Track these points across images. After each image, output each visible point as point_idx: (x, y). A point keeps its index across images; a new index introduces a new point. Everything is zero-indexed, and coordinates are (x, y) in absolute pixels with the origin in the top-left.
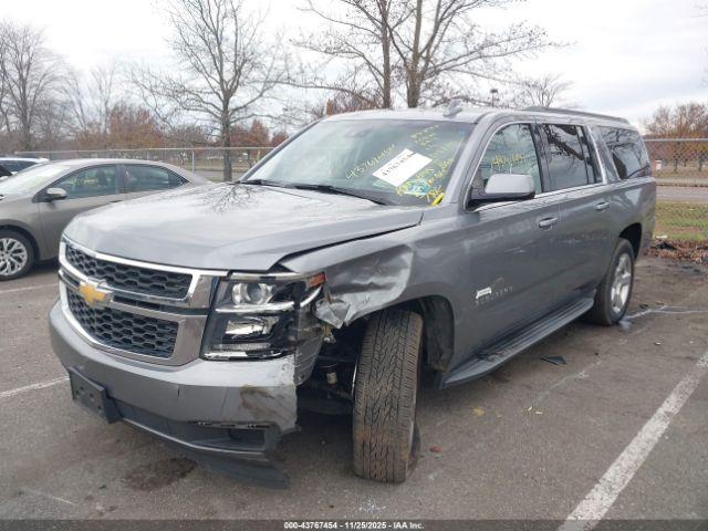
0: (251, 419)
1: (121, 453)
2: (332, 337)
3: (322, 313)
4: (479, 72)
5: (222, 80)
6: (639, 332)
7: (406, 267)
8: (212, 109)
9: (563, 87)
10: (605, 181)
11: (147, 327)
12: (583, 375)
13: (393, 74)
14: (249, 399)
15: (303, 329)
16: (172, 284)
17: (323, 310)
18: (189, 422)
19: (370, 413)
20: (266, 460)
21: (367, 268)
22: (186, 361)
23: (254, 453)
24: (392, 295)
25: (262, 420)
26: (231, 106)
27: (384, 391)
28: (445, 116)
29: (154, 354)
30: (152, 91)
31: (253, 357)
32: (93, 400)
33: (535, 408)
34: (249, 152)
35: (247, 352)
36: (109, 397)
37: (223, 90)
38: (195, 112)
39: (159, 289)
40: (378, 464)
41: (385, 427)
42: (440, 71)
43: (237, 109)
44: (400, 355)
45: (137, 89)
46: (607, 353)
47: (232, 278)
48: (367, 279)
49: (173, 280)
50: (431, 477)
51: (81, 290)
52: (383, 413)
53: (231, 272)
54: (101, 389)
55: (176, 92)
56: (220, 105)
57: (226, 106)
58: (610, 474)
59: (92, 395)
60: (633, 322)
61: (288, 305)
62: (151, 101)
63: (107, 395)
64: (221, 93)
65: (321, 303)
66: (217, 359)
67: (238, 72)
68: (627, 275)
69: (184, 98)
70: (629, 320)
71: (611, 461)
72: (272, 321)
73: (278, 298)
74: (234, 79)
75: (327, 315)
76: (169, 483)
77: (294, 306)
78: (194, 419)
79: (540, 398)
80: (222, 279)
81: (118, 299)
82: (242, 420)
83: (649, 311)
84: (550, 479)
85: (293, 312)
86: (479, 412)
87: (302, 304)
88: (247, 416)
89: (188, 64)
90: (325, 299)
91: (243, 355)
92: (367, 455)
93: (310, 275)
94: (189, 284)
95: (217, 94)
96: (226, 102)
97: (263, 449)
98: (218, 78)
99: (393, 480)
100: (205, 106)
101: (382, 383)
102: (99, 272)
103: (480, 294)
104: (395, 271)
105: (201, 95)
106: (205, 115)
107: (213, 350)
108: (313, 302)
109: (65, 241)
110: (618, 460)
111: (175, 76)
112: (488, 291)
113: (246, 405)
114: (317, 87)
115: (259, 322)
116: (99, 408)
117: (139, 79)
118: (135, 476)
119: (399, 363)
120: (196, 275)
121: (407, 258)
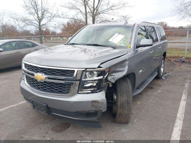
0: (95, 109)
1: (47, 123)
2: (112, 85)
3: (110, 79)
4: (111, 14)
5: (38, 17)
6: (168, 79)
7: (127, 65)
8: (35, 25)
9: (130, 18)
10: (159, 41)
11: (60, 86)
12: (159, 91)
13: (88, 14)
14: (94, 104)
15: (104, 84)
16: (68, 73)
17: (110, 78)
18: (76, 112)
19: (122, 105)
20: (98, 121)
21: (118, 66)
22: (73, 95)
23: (95, 119)
24: (124, 73)
25: (97, 109)
26: (41, 24)
27: (125, 99)
28: (124, 24)
29: (62, 94)
30: (17, 20)
31: (93, 92)
32: (42, 108)
33: (152, 101)
34: (45, 37)
35: (91, 91)
36: (48, 107)
37: (39, 19)
38: (30, 26)
39: (64, 75)
40: (124, 119)
41: (126, 109)
42: (100, 13)
43: (43, 25)
44: (128, 89)
45: (12, 20)
46: (162, 85)
47: (87, 70)
48: (118, 69)
49: (68, 72)
50: (135, 121)
51: (35, 77)
52: (125, 105)
53: (86, 69)
54: (46, 105)
55: (24, 20)
56: (38, 24)
57: (40, 24)
58: (178, 115)
59: (41, 107)
60: (165, 77)
61: (101, 77)
62: (17, 23)
63: (47, 107)
64: (38, 20)
65: (109, 76)
66: (83, 93)
67: (43, 14)
68: (163, 65)
69: (27, 22)
70: (164, 77)
71: (177, 112)
72: (97, 82)
73: (98, 76)
74: (42, 16)
75: (111, 79)
76: (65, 130)
77: (103, 77)
78: (78, 111)
79: (152, 98)
80: (83, 71)
81: (49, 78)
82: (92, 110)
83: (167, 74)
84: (165, 118)
85: (102, 79)
86: (139, 103)
87: (105, 77)
88: (93, 109)
89: (27, 12)
90: (110, 75)
91: (90, 92)
92: (121, 117)
93: (107, 68)
94: (74, 73)
95: (37, 20)
96: (40, 23)
97: (97, 117)
98: (37, 16)
99: (127, 123)
100: (34, 24)
101: (124, 97)
102: (41, 71)
103: (140, 71)
104: (124, 66)
105: (32, 21)
106: (33, 27)
107: (81, 91)
108: (107, 76)
109: (23, 63)
110: (179, 112)
111: (24, 16)
112: (141, 71)
113: (93, 106)
114: (67, 18)
115: (92, 83)
116: (44, 110)
117: (13, 16)
118: (54, 129)
119: (128, 91)
120: (76, 70)
121: (127, 63)
